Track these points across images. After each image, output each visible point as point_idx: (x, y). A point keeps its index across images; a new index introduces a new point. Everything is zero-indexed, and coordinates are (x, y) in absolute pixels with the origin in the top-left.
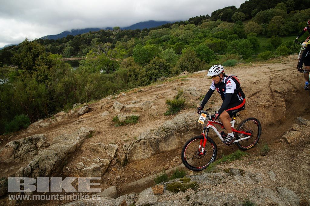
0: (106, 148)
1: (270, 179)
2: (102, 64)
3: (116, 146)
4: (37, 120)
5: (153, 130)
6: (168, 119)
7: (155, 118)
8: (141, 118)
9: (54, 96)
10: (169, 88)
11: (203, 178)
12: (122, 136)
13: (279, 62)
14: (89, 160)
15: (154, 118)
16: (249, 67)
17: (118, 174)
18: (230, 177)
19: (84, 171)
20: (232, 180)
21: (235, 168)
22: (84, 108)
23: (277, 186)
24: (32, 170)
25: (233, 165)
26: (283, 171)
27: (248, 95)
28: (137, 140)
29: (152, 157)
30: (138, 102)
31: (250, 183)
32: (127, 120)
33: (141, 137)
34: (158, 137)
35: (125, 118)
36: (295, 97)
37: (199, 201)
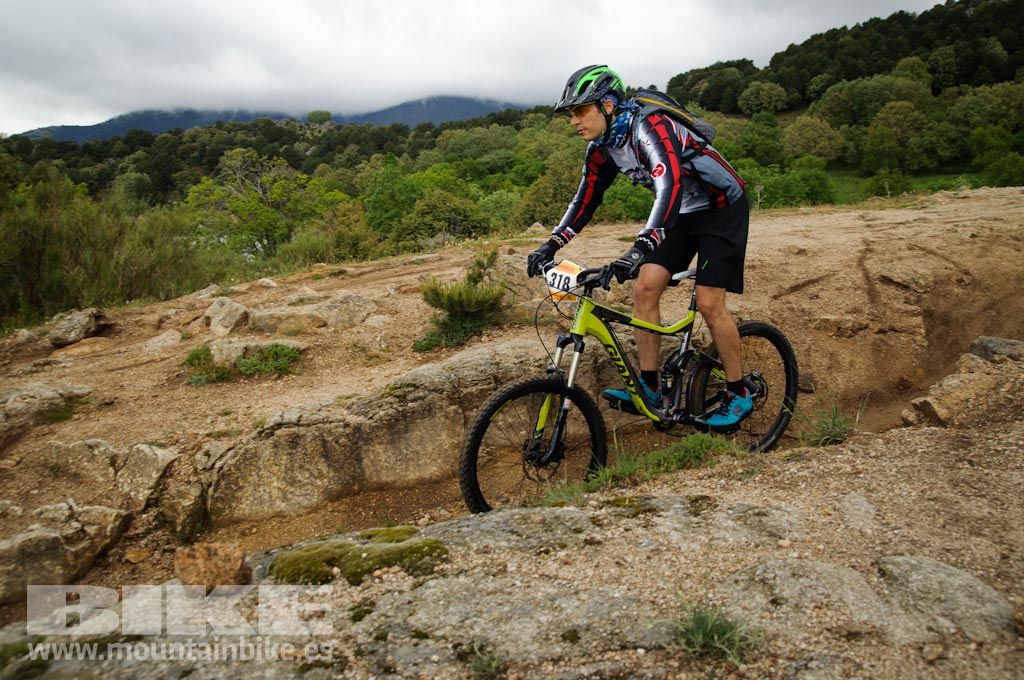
0: (120, 462)
3: (165, 455)
5: (349, 398)
7: (373, 359)
8: (310, 356)
10: (459, 266)
11: (483, 526)
12: (207, 416)
13: (899, 205)
15: (368, 357)
16: (784, 215)
18: (632, 522)
20: (640, 531)
21: (669, 495)
23: (881, 552)
25: (665, 486)
26: (914, 493)
27: (772, 289)
28: (265, 427)
29: (326, 506)
30: (311, 300)
31: (736, 544)
32: (248, 361)
33: (281, 416)
34: (361, 419)
35: (240, 353)
36: (962, 302)
37: (421, 619)
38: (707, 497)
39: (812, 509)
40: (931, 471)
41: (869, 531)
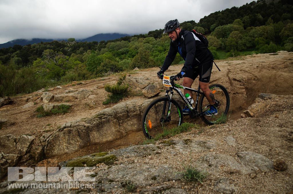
0: (17, 141)
1: (228, 145)
3: (31, 138)
5: (85, 119)
7: (91, 108)
8: (73, 108)
10: (114, 80)
11: (127, 151)
12: (43, 126)
13: (237, 59)
18: (169, 147)
20: (171, 149)
23: (238, 151)
25: (177, 137)
26: (246, 135)
28: (61, 128)
29: (80, 150)
30: (72, 92)
31: (198, 151)
32: (55, 110)
33: (65, 125)
34: (89, 124)
35: (52, 107)
36: (255, 85)
37: (111, 176)
39: (218, 141)
40: (250, 129)
41: (234, 146)
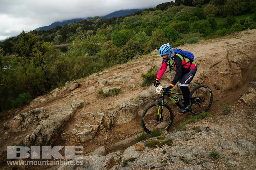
0: (95, 116)
1: (232, 134)
2: (86, 48)
3: (102, 114)
4: (37, 97)
5: (132, 99)
6: (144, 89)
7: (133, 90)
8: (121, 90)
9: (50, 76)
10: (144, 64)
11: (175, 136)
12: (107, 105)
13: (234, 37)
14: (81, 126)
15: (132, 89)
16: (209, 43)
17: (105, 136)
18: (198, 134)
19: (78, 135)
20: (200, 135)
21: (201, 126)
22: (74, 85)
23: (237, 139)
24: (36, 137)
25: (200, 123)
26: (242, 126)
27: (209, 66)
28: (120, 108)
29: (132, 121)
30: (118, 77)
31: (215, 138)
33: (122, 106)
34: (136, 105)
35: (109, 91)
36: (249, 65)
37: (174, 154)
38: (208, 128)
40: (244, 121)
41: (235, 135)
